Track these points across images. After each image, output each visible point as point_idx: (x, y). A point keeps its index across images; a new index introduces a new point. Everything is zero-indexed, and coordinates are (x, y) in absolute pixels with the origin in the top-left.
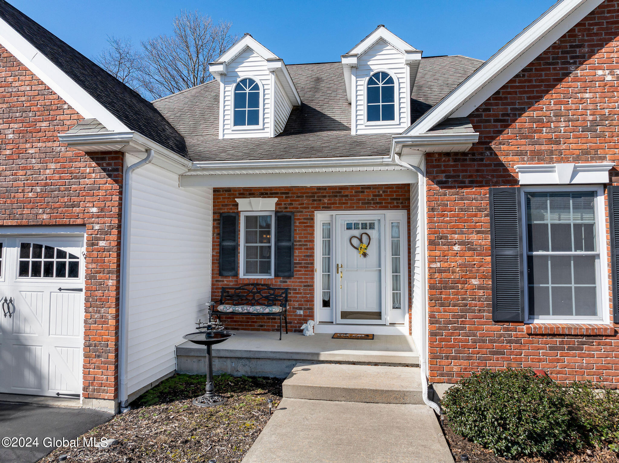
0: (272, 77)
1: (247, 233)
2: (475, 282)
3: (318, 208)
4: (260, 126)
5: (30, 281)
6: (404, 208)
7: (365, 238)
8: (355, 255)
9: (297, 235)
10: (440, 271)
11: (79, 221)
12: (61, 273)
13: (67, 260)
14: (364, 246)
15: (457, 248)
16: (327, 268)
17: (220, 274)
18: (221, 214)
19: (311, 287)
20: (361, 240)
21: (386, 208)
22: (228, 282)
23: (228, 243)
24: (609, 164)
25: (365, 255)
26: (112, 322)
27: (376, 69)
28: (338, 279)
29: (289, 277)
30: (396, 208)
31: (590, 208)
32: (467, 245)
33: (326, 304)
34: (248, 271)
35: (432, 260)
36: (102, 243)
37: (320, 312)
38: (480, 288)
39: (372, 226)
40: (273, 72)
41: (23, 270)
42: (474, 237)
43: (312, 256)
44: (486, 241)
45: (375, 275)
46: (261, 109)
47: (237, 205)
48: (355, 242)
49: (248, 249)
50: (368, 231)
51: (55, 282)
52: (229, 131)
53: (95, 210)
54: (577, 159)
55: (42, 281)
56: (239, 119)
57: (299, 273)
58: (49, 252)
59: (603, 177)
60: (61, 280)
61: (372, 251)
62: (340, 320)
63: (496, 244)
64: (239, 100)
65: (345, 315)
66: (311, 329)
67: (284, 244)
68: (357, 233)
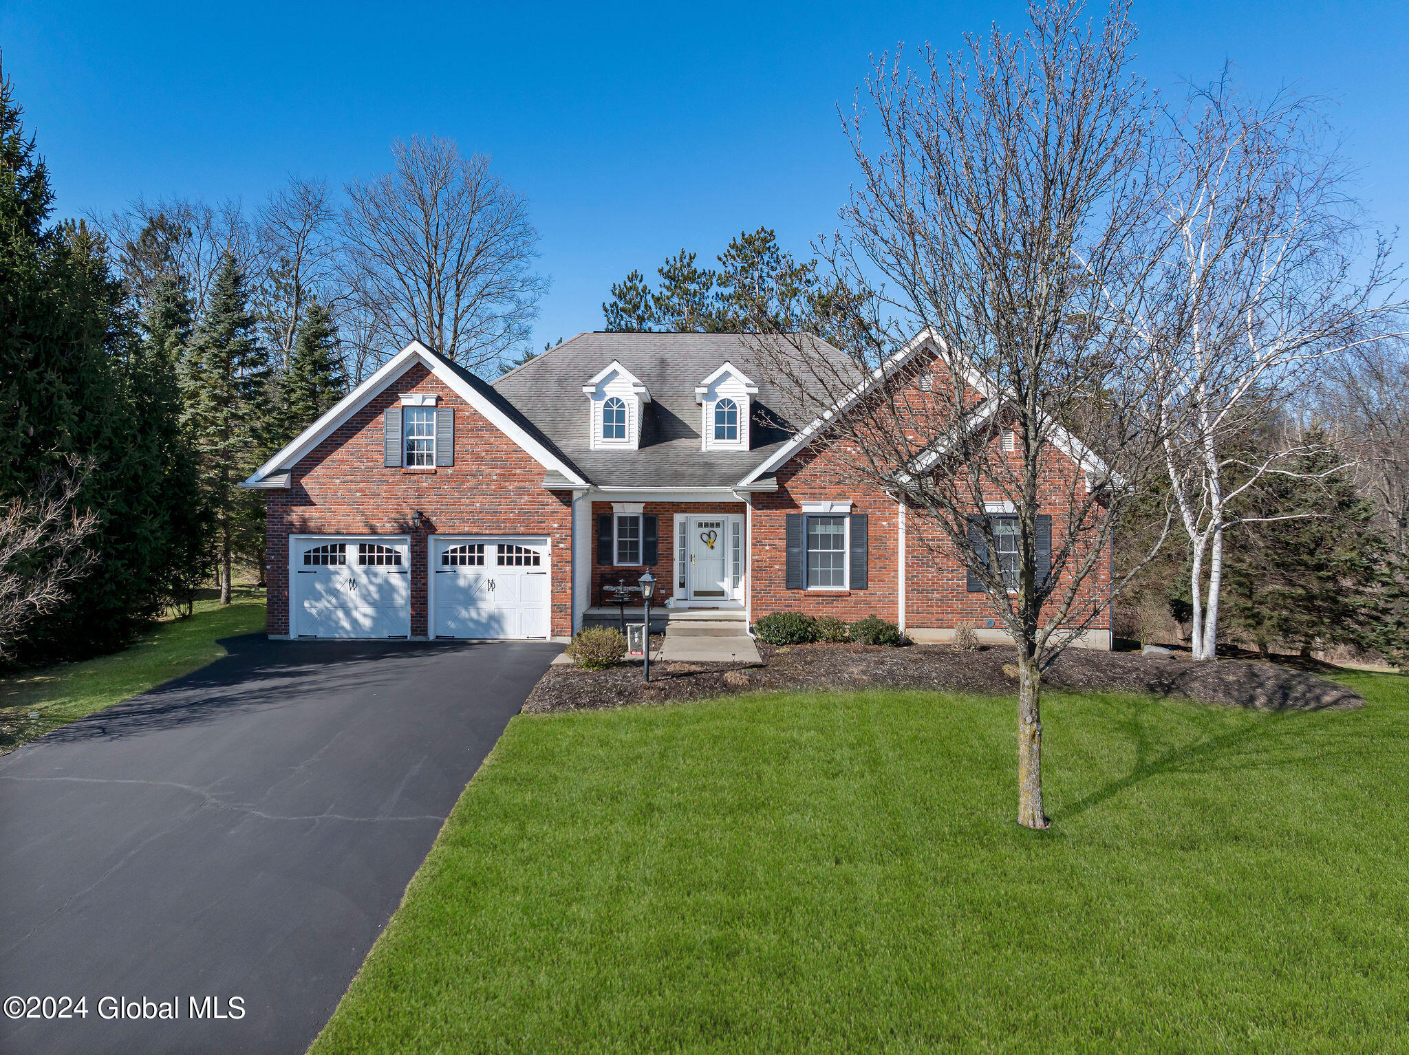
0: (637, 398)
1: (620, 530)
2: (777, 567)
3: (677, 512)
4: (626, 439)
5: (506, 568)
6: (742, 512)
7: (712, 534)
8: (705, 547)
9: (661, 533)
10: (758, 561)
11: (545, 532)
12: (528, 562)
13: (532, 555)
14: (712, 540)
15: (767, 548)
16: (683, 557)
17: (599, 563)
18: (598, 515)
19: (671, 573)
20: (709, 536)
21: (728, 512)
22: (604, 568)
23: (605, 539)
24: (851, 502)
25: (712, 547)
26: (569, 591)
27: (722, 396)
28: (692, 566)
29: (654, 565)
30: (737, 512)
31: (842, 524)
32: (774, 546)
33: (682, 585)
34: (620, 560)
35: (753, 555)
36: (562, 546)
37: (678, 592)
38: (779, 570)
39: (718, 525)
40: (636, 394)
41: (501, 561)
42: (777, 542)
43: (672, 548)
44: (783, 544)
45: (719, 564)
46: (626, 424)
47: (612, 508)
48: (705, 537)
49: (620, 542)
50: (715, 529)
51: (523, 569)
52: (600, 443)
53: (556, 525)
54: (835, 498)
55: (514, 568)
56: (608, 433)
57: (662, 562)
58: (519, 550)
59: (847, 509)
60: (527, 567)
61: (718, 544)
62: (693, 597)
63: (788, 546)
64: (608, 416)
65: (697, 594)
66: (672, 603)
67: (651, 539)
68: (706, 530)
